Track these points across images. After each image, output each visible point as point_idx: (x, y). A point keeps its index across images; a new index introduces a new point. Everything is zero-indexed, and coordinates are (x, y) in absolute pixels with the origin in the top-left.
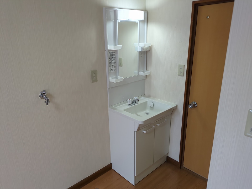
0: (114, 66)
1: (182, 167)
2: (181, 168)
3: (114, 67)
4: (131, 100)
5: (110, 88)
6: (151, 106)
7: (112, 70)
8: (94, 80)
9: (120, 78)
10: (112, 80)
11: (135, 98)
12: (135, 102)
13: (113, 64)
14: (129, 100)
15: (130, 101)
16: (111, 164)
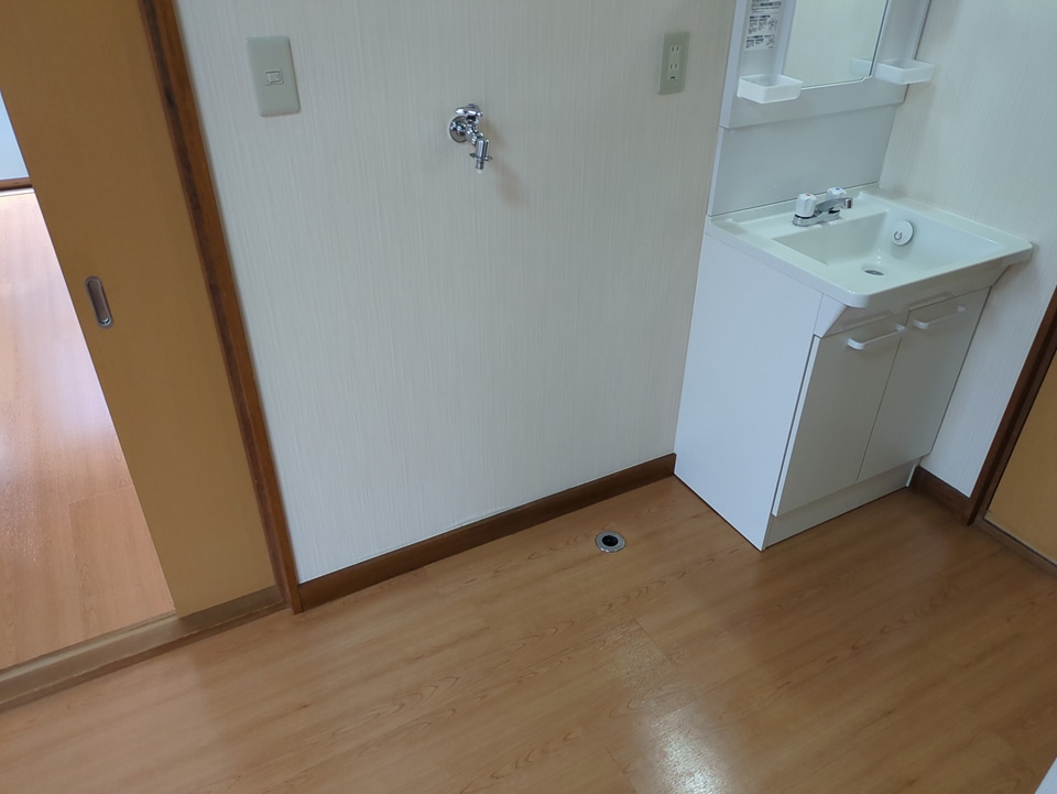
0: (771, 23)
1: (978, 518)
2: (971, 521)
3: (767, 27)
4: (813, 197)
5: (729, 130)
6: (898, 236)
7: (759, 39)
8: (671, 83)
9: (789, 84)
10: (750, 89)
11: (835, 192)
12: (827, 209)
13: (766, 11)
14: (803, 197)
15: (806, 201)
16: (673, 456)
